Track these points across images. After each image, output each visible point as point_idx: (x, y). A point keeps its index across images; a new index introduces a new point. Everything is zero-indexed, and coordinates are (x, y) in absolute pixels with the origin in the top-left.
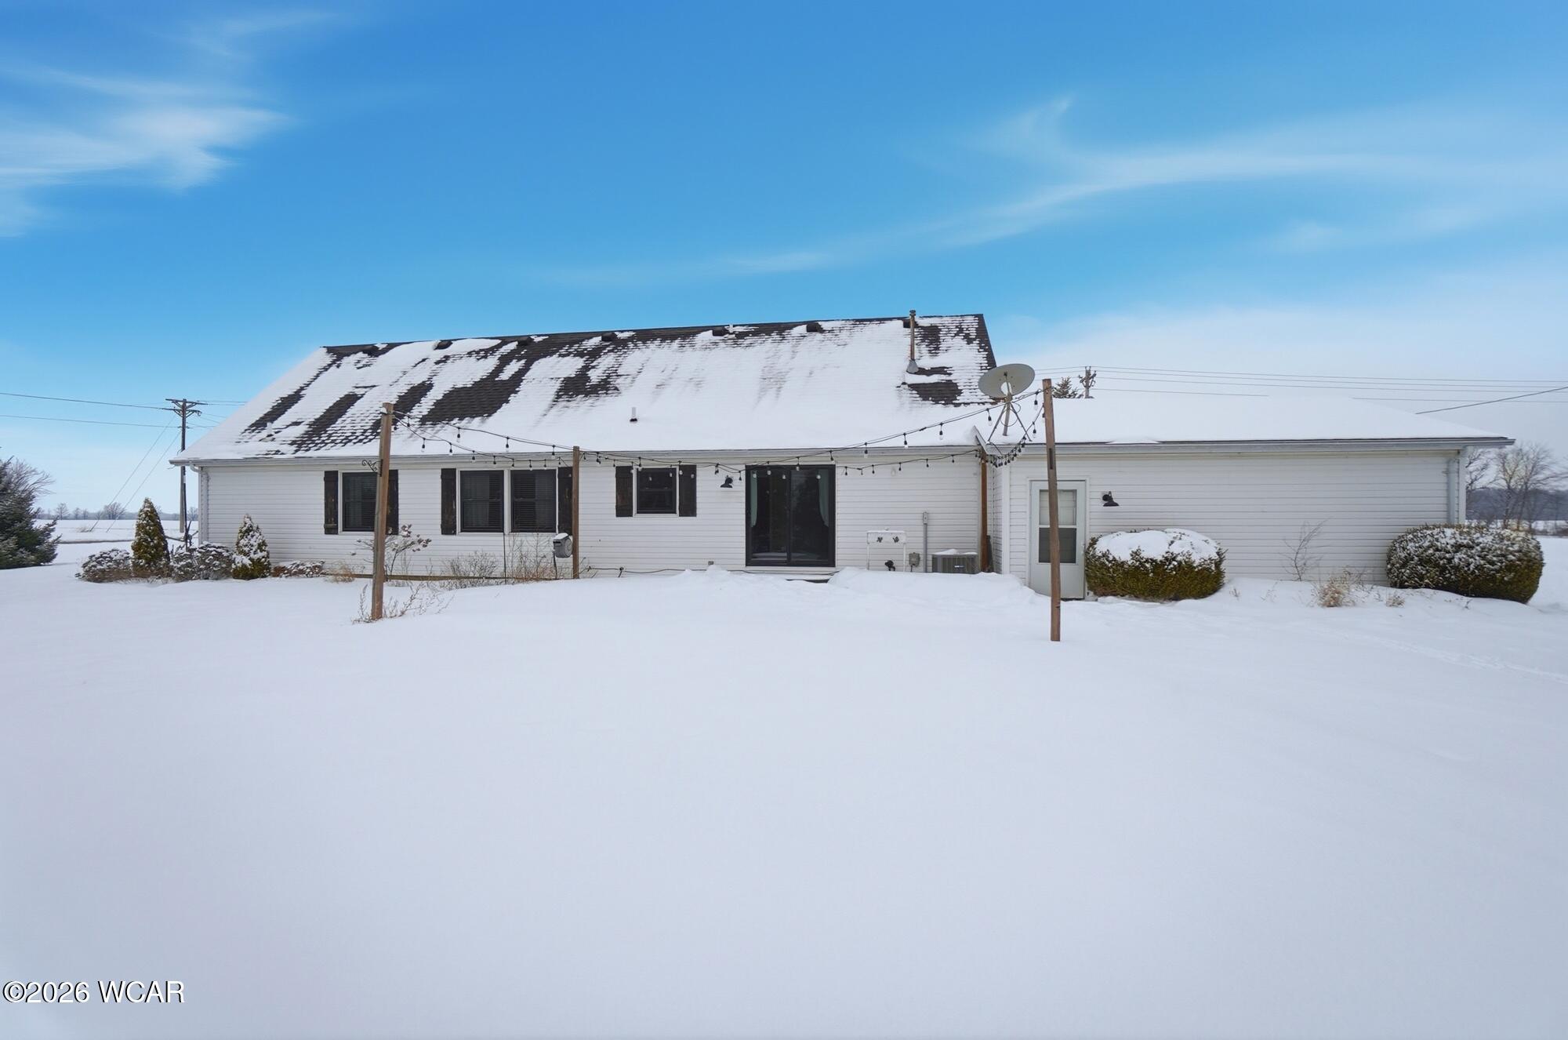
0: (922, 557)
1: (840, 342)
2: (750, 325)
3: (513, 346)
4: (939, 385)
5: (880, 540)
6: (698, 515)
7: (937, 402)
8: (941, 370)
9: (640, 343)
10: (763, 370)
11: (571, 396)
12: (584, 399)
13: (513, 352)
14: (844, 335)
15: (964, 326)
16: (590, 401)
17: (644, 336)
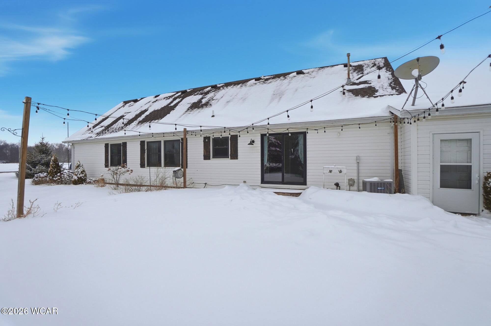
0: (356, 181)
1: (312, 77)
2: (271, 76)
3: (179, 94)
4: (364, 89)
5: (331, 171)
6: (238, 159)
7: (363, 96)
8: (365, 82)
9: (225, 88)
10: (274, 91)
11: (193, 109)
12: (198, 109)
13: (179, 96)
14: (314, 74)
15: (377, 63)
16: (199, 110)
17: (227, 85)
